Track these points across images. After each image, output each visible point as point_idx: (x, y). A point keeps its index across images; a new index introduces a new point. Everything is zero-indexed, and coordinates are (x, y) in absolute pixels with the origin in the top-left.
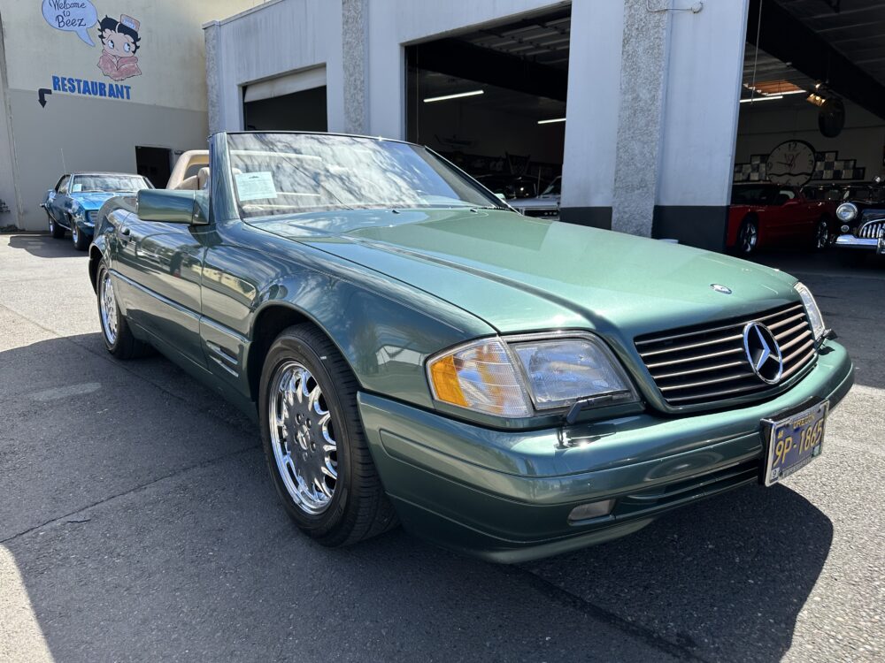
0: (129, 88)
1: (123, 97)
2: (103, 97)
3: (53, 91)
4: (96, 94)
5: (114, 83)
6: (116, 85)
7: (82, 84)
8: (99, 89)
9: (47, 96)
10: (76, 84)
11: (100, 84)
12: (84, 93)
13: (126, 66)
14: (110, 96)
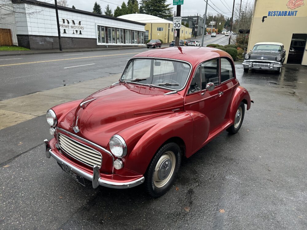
0: (297, 11)
1: (293, 15)
2: (285, 16)
3: (268, 17)
4: (282, 16)
5: (291, 11)
6: (292, 11)
7: (278, 13)
8: (285, 13)
9: (265, 18)
10: (276, 13)
11: (285, 12)
12: (278, 16)
13: (298, 3)
14: (288, 15)
